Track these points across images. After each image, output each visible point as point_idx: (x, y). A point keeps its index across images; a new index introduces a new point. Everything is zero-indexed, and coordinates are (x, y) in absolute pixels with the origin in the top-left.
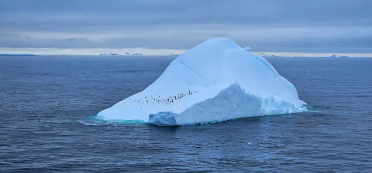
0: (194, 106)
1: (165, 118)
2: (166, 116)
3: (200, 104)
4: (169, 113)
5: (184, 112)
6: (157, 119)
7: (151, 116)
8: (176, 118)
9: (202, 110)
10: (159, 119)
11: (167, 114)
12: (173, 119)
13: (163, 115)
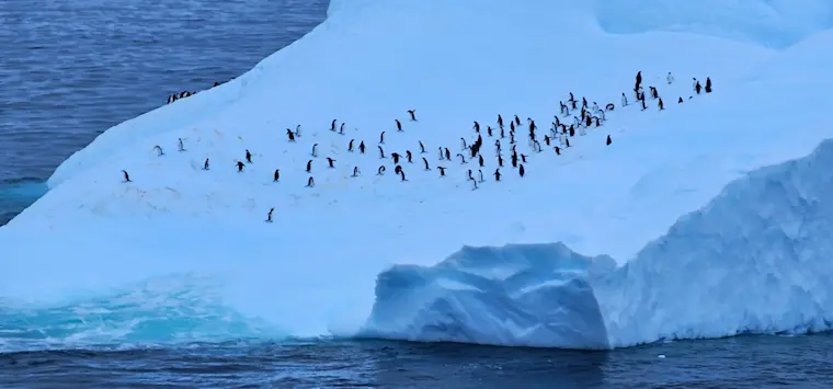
0: (734, 197)
1: (514, 296)
2: (518, 280)
3: (774, 183)
4: (541, 258)
5: (661, 248)
6: (442, 304)
7: (395, 283)
8: (601, 297)
9: (792, 229)
10: (459, 307)
11: (525, 266)
12: (579, 301)
13: (499, 273)
